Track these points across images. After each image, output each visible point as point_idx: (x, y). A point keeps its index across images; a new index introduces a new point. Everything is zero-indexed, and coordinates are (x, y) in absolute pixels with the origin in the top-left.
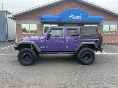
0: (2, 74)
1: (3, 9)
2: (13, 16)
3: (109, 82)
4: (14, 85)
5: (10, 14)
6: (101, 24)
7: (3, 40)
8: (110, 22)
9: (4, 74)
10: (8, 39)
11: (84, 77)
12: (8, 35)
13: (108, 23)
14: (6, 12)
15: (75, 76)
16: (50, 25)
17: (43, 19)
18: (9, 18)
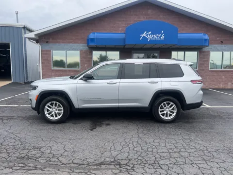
0: (7, 138)
1: (18, 22)
2: (35, 35)
3: (197, 155)
4: (26, 155)
5: (31, 31)
6: (205, 49)
7: (18, 81)
8: (223, 45)
9: (11, 138)
10: (27, 78)
11: (154, 147)
12: (27, 71)
13: (219, 48)
14: (24, 28)
15: (138, 143)
16: (105, 52)
17: (92, 40)
18: (29, 39)
